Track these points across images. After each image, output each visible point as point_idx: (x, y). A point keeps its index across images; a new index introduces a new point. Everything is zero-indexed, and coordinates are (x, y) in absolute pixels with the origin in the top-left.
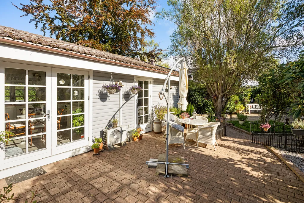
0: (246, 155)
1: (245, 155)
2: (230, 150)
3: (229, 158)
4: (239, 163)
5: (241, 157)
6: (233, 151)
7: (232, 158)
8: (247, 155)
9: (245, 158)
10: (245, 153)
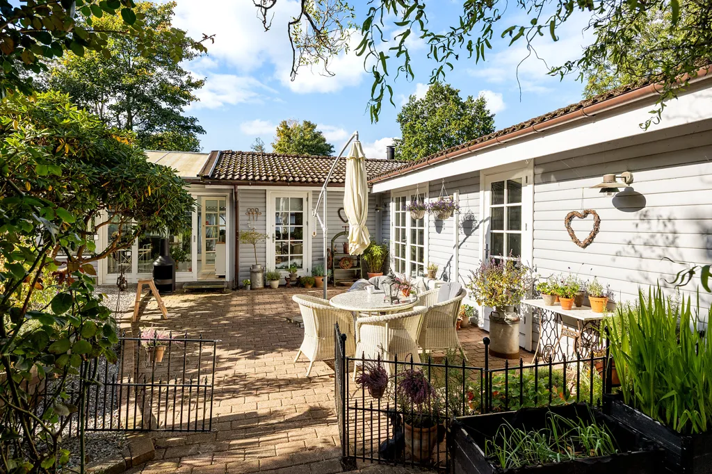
0: (226, 378)
1: (227, 376)
2: (268, 377)
3: (258, 358)
4: (237, 356)
5: (235, 367)
6: (257, 375)
7: (253, 361)
8: (222, 379)
9: (226, 369)
10: (228, 383)
